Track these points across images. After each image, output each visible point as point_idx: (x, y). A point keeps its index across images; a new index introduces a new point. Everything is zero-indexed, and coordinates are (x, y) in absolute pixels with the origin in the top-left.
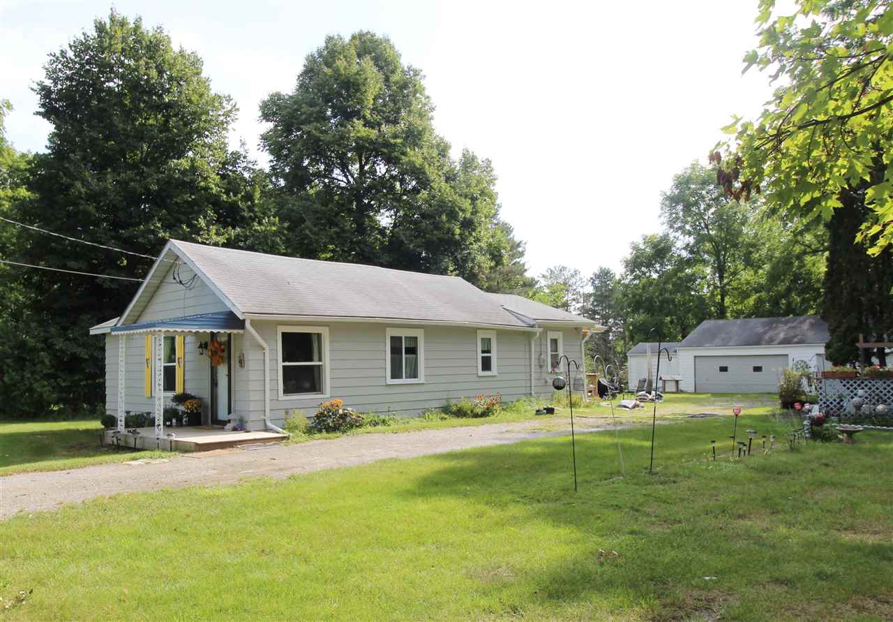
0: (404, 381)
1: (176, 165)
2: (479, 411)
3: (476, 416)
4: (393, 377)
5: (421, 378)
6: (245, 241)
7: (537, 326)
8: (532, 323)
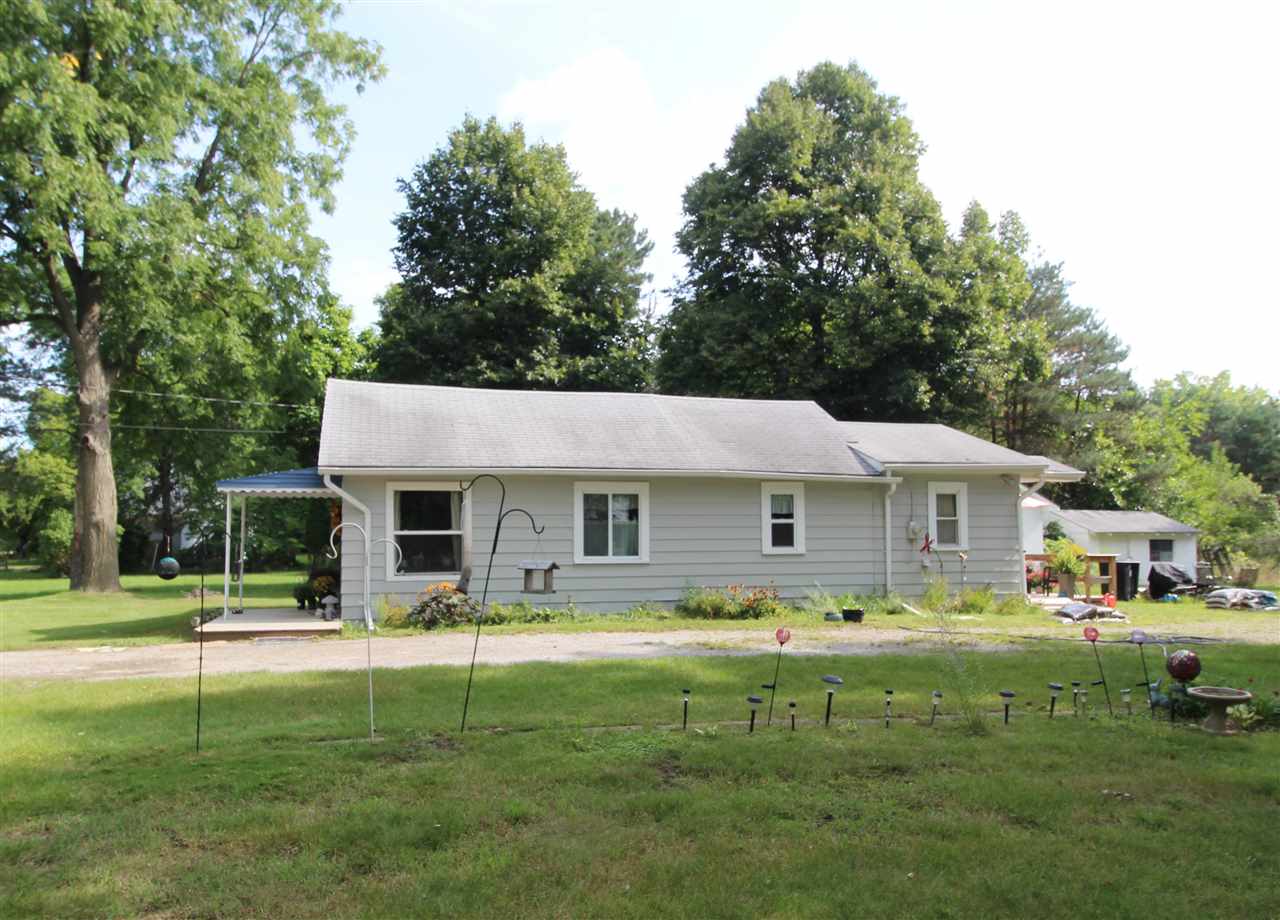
0: (610, 559)
1: (507, 287)
2: (733, 608)
3: (732, 617)
4: (588, 552)
5: (644, 556)
6: (596, 373)
7: (889, 473)
8: (880, 468)
